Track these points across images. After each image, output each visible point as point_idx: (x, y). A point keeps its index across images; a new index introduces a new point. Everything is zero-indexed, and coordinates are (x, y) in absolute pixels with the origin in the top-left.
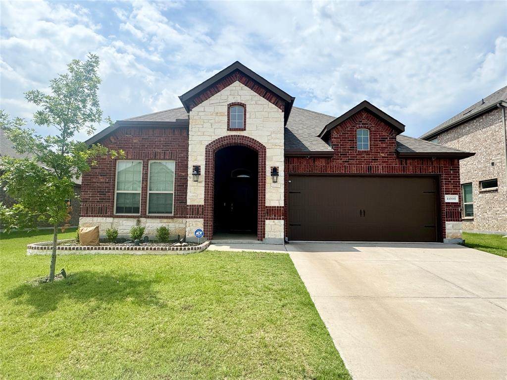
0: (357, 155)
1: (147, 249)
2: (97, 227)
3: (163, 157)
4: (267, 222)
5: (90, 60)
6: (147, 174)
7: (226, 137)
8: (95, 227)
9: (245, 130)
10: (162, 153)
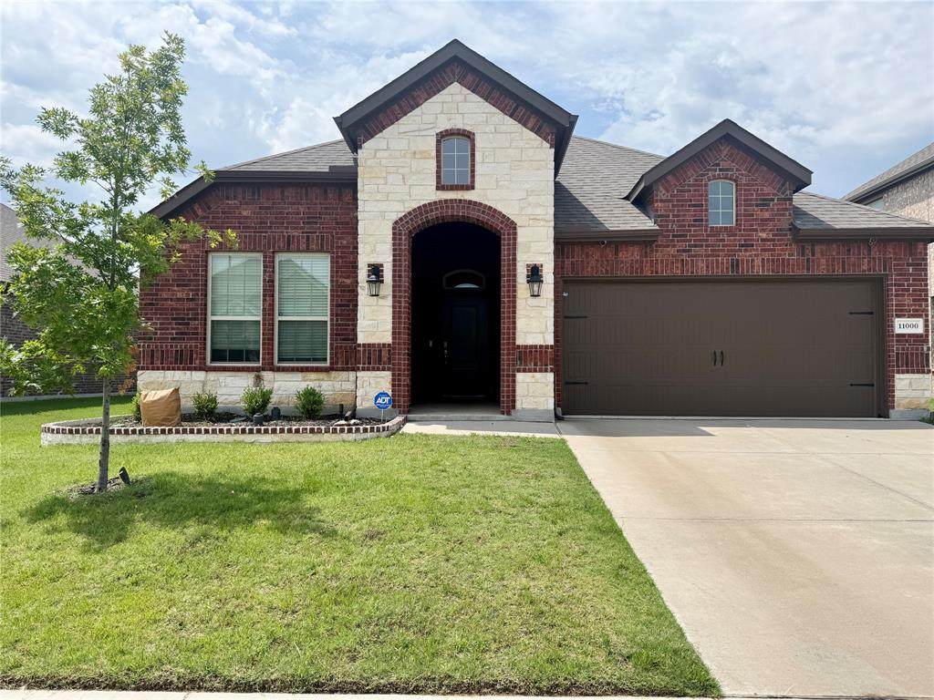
0: (708, 236)
1: (282, 431)
2: (176, 391)
3: (304, 246)
4: (520, 377)
5: (167, 46)
6: (273, 281)
7: (435, 202)
8: (171, 390)
9: (473, 188)
10: (303, 237)
